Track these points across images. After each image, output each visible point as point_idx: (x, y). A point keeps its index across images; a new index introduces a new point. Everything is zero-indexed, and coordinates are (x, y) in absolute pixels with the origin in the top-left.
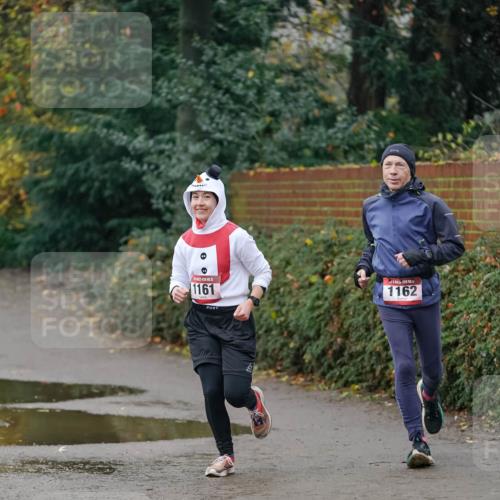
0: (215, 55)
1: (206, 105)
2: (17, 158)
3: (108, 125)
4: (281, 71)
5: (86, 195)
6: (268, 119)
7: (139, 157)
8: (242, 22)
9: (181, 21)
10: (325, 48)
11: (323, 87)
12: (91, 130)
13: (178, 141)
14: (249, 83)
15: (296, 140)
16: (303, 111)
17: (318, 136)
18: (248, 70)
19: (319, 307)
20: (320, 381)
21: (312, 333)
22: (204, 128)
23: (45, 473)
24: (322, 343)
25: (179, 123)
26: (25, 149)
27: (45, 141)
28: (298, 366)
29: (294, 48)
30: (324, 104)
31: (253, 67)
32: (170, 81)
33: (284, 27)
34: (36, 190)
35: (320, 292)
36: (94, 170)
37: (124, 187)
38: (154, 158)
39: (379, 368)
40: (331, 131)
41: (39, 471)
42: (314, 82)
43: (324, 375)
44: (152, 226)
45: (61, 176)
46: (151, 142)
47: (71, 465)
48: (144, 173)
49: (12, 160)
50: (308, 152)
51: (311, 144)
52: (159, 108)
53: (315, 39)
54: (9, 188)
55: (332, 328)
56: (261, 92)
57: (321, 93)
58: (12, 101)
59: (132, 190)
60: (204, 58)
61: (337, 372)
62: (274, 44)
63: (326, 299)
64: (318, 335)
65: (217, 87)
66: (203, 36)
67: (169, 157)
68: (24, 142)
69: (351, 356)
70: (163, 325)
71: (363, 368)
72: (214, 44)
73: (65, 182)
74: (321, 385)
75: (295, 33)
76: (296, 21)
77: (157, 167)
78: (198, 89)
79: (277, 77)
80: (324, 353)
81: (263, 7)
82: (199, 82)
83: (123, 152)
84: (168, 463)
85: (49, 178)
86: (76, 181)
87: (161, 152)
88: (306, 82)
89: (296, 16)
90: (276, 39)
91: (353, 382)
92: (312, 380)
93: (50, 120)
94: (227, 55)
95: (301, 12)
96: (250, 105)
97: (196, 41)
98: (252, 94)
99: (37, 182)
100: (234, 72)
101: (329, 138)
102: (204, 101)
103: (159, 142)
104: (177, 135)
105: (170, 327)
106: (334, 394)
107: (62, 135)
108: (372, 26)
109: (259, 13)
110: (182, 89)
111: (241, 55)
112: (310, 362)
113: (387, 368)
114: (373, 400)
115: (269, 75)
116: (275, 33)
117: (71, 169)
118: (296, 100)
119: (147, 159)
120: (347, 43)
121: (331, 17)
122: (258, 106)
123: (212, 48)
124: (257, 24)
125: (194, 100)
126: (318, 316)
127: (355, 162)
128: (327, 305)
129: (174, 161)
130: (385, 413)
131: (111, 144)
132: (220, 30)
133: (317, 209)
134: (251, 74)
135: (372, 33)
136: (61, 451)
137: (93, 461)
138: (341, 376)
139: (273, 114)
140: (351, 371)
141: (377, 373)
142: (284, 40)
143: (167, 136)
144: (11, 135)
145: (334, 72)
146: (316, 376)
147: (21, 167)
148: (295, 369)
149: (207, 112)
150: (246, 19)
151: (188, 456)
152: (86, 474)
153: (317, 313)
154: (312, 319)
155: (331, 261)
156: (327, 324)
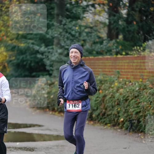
0: (66, 22)
1: (63, 37)
2: (5, 53)
3: (33, 44)
4: (86, 27)
5: (26, 65)
6: (82, 42)
7: (42, 54)
8: (75, 12)
9: (56, 11)
10: (100, 20)
11: (99, 32)
12: (27, 45)
13: (55, 49)
14: (76, 31)
15: (91, 48)
16: (93, 40)
17: (98, 47)
18: (76, 27)
19: (98, 100)
20: (98, 123)
21: (95, 108)
22: (63, 44)
23: (13, 151)
24: (98, 111)
25: (55, 43)
26: (7, 51)
27: (13, 48)
28: (91, 118)
29: (90, 20)
30: (99, 38)
31: (78, 26)
32: (52, 30)
33: (87, 13)
34: (10, 63)
35: (98, 96)
36: (28, 57)
37: (37, 63)
38: (47, 54)
39: (116, 119)
40: (102, 46)
41: (11, 150)
42: (96, 31)
43: (99, 121)
44: (46, 75)
45: (18, 59)
46: (46, 49)
47: (21, 148)
48: (44, 59)
49: (3, 54)
50: (94, 52)
51: (96, 50)
52: (48, 39)
53: (97, 17)
54: (2, 63)
55: (102, 107)
56: (80, 34)
57: (99, 34)
58: (3, 36)
59: (40, 64)
60: (63, 23)
61: (103, 120)
62: (84, 19)
63: (100, 98)
64: (97, 109)
65: (67, 32)
66: (62, 16)
67: (52, 54)
68: (7, 48)
69: (108, 115)
70: (50, 105)
71: (111, 119)
72: (65, 19)
73: (19, 61)
74: (98, 124)
75: (91, 16)
76: (91, 12)
77: (48, 57)
78: (61, 33)
79: (85, 29)
80: (99, 114)
81: (81, 7)
82: (61, 30)
83: (37, 52)
84: (51, 148)
85: (14, 60)
86: (23, 61)
87: (49, 52)
88: (94, 30)
89: (91, 10)
90: (85, 17)
91: (108, 124)
92: (95, 123)
93: (15, 42)
94: (70, 22)
95: (93, 9)
96: (77, 38)
97: (60, 18)
98: (77, 34)
99: (11, 61)
100: (72, 27)
101: (101, 48)
102: (63, 36)
103: (48, 49)
104: (54, 47)
105: (51, 106)
106: (102, 127)
107: (18, 47)
108: (115, 13)
109: (80, 9)
110: (56, 32)
111: (74, 22)
112: (95, 117)
113: (118, 119)
114: (114, 129)
115: (83, 28)
116: (85, 15)
117: (21, 57)
118: (91, 36)
119: (45, 54)
120: (107, 19)
121: (102, 11)
122: (79, 38)
123: (65, 20)
124: (79, 13)
125: (59, 36)
126: (97, 103)
127: (109, 55)
128: (100, 100)
129: (53, 55)
130: (118, 133)
131: (34, 49)
132: (68, 15)
133: (97, 70)
134: (77, 28)
135: (114, 16)
136: (18, 144)
137: (27, 147)
138: (104, 122)
139: (84, 41)
140: (107, 120)
141: (116, 121)
142: (87, 18)
143: (51, 47)
144: (3, 46)
145: (103, 28)
146: (97, 121)
147: (6, 56)
148: (90, 119)
149: (64, 40)
150: (76, 11)
151: (57, 146)
152: (25, 151)
153: (97, 102)
154: (96, 104)
155: (102, 86)
156: (100, 106)
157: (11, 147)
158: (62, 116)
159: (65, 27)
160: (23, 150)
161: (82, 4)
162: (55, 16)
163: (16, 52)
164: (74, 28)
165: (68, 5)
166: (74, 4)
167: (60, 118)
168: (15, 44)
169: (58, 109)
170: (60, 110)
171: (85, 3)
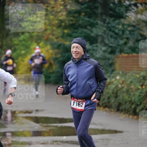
0: (110, 21)
2: (51, 51)
4: (129, 25)
6: (125, 40)
8: (118, 11)
9: (99, 11)
10: (142, 19)
11: (142, 30)
13: (99, 46)
14: (120, 29)
15: (133, 46)
16: (135, 38)
18: (119, 25)
19: (141, 96)
21: (139, 103)
22: (107, 42)
24: (142, 106)
25: (99, 41)
27: (59, 46)
28: (135, 113)
29: (133, 19)
30: (142, 35)
31: (121, 24)
32: (96, 28)
33: (130, 13)
35: (141, 91)
38: (91, 51)
41: (58, 144)
42: (139, 29)
45: (64, 57)
46: (91, 47)
47: (67, 142)
50: (137, 50)
52: (93, 37)
53: (139, 16)
54: (48, 60)
55: (145, 102)
56: (123, 32)
57: (142, 32)
60: (107, 22)
63: (143, 93)
64: (141, 104)
65: (110, 30)
66: (106, 15)
67: (96, 51)
72: (109, 18)
75: (133, 14)
76: (133, 11)
77: (92, 54)
79: (128, 27)
80: (142, 109)
81: (124, 7)
82: (105, 29)
87: (94, 50)
88: (137, 29)
89: (133, 9)
90: (128, 16)
93: (60, 40)
95: (135, 8)
96: (120, 36)
97: (104, 17)
98: (121, 33)
99: (56, 59)
100: (115, 26)
102: (106, 34)
103: (93, 47)
104: (98, 44)
107: (64, 45)
109: (122, 9)
110: (100, 31)
111: (117, 21)
115: (126, 27)
116: (128, 14)
117: (67, 55)
118: (134, 34)
119: (90, 52)
121: (144, 10)
122: (123, 36)
124: (122, 12)
125: (103, 34)
128: (143, 95)
129: (98, 52)
132: (111, 14)
134: (120, 27)
136: (65, 138)
137: (74, 141)
139: (127, 38)
142: (130, 16)
143: (95, 45)
144: (49, 44)
145: (145, 26)
147: (52, 54)
149: (107, 38)
151: (102, 140)
152: (72, 145)
153: (140, 97)
154: (139, 99)
155: (145, 82)
156: (143, 100)
157: (58, 141)
158: (106, 111)
159: (109, 25)
160: (70, 143)
161: (124, 4)
162: (99, 15)
163: (61, 50)
164: (117, 26)
165: (111, 5)
166: (117, 4)
167: (105, 113)
168: (60, 42)
169: (103, 104)
170: (104, 105)
171: (127, 3)
